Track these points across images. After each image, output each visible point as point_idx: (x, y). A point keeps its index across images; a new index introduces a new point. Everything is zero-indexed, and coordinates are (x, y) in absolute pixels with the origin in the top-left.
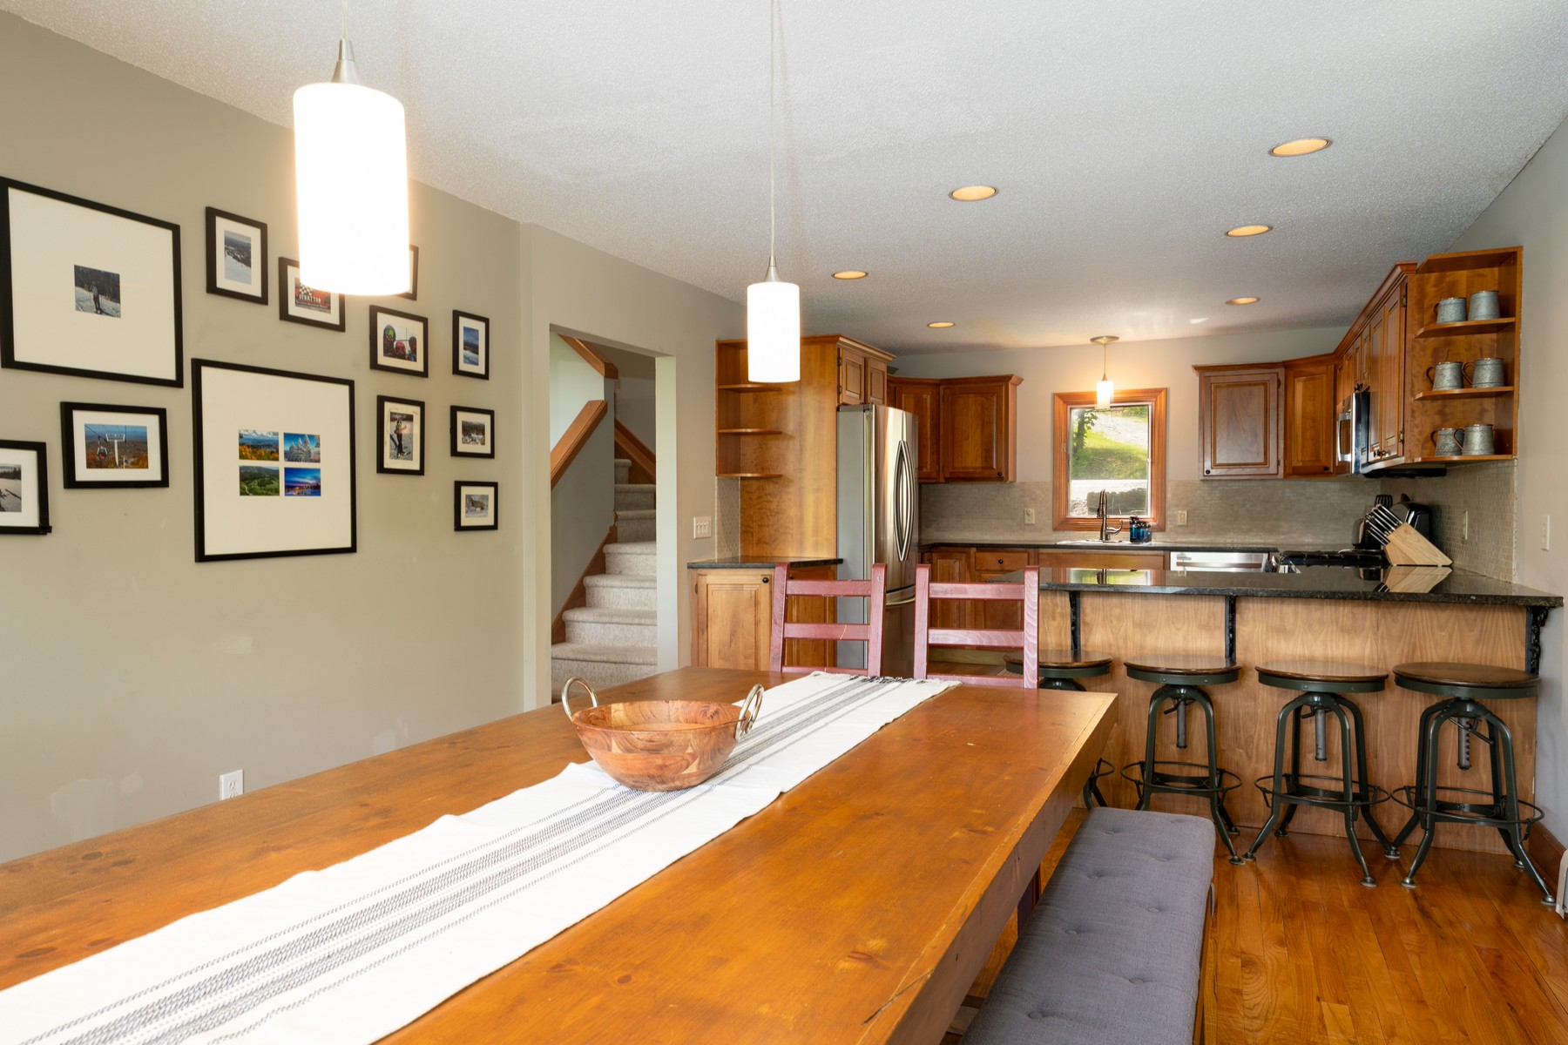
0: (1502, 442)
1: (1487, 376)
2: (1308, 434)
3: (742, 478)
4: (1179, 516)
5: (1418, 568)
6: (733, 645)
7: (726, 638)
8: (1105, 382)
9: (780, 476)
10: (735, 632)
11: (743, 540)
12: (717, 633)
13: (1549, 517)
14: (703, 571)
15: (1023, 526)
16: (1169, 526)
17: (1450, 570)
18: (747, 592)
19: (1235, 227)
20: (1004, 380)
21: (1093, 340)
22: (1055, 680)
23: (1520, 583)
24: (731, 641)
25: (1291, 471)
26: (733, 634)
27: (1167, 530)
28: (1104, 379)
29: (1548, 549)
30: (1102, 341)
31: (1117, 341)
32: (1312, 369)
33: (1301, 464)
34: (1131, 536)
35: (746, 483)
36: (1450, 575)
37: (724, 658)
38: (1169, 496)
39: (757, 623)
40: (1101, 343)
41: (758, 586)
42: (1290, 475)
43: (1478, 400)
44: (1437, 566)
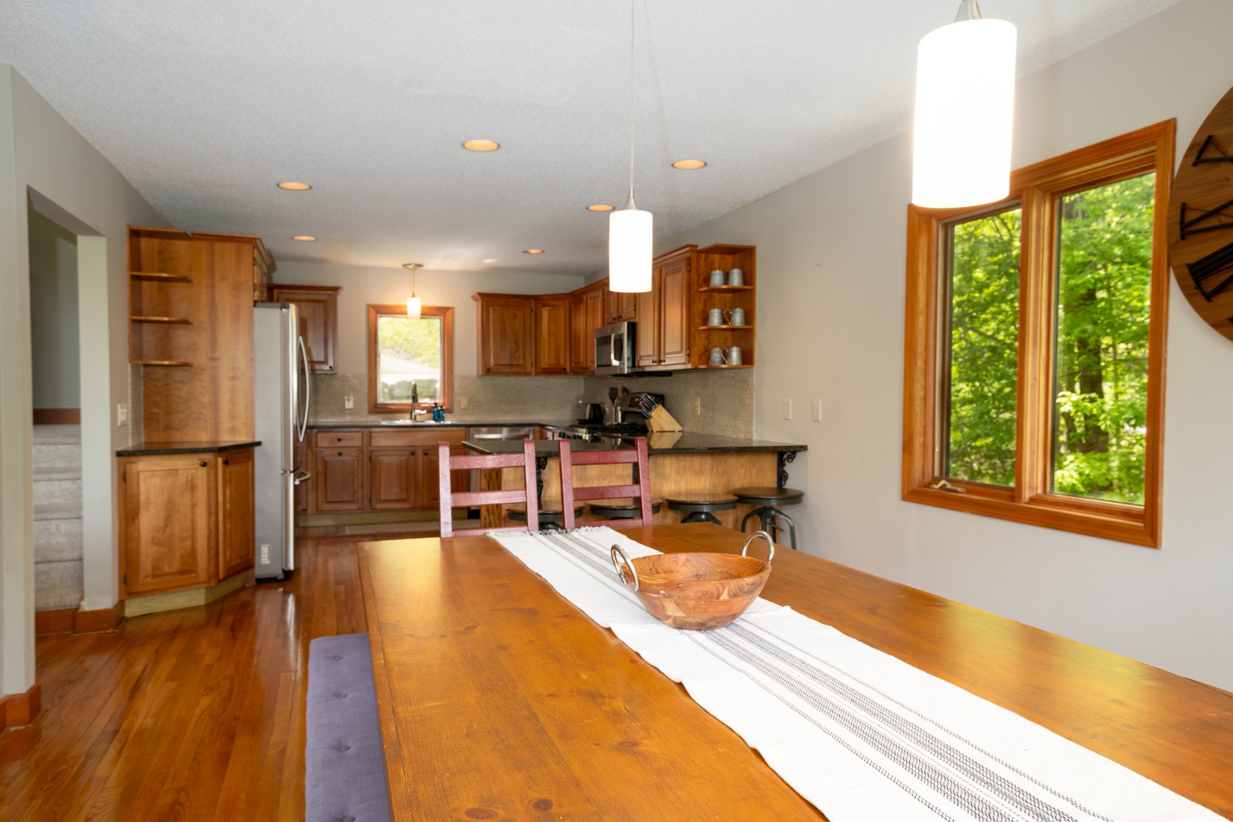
0: (747, 358)
1: (738, 319)
2: (552, 346)
3: (145, 365)
4: (461, 402)
5: (666, 433)
6: (168, 530)
7: (161, 523)
8: (414, 299)
9: (186, 365)
10: (170, 516)
11: (146, 428)
12: (148, 522)
13: (791, 401)
14: (133, 459)
15: (343, 411)
16: (456, 408)
17: (681, 434)
18: (182, 478)
19: (593, 204)
20: (336, 289)
21: (405, 265)
22: (548, 523)
23: (759, 439)
24: (166, 526)
25: (540, 371)
26: (168, 519)
27: (455, 412)
28: (413, 296)
29: (790, 418)
30: (411, 267)
31: (421, 268)
32: (554, 303)
33: (547, 366)
34: (434, 417)
35: (150, 370)
36: (682, 437)
37: (157, 544)
38: (456, 387)
39: (193, 506)
40: (409, 269)
41: (194, 471)
42: (540, 373)
43: (724, 332)
44: (674, 431)
